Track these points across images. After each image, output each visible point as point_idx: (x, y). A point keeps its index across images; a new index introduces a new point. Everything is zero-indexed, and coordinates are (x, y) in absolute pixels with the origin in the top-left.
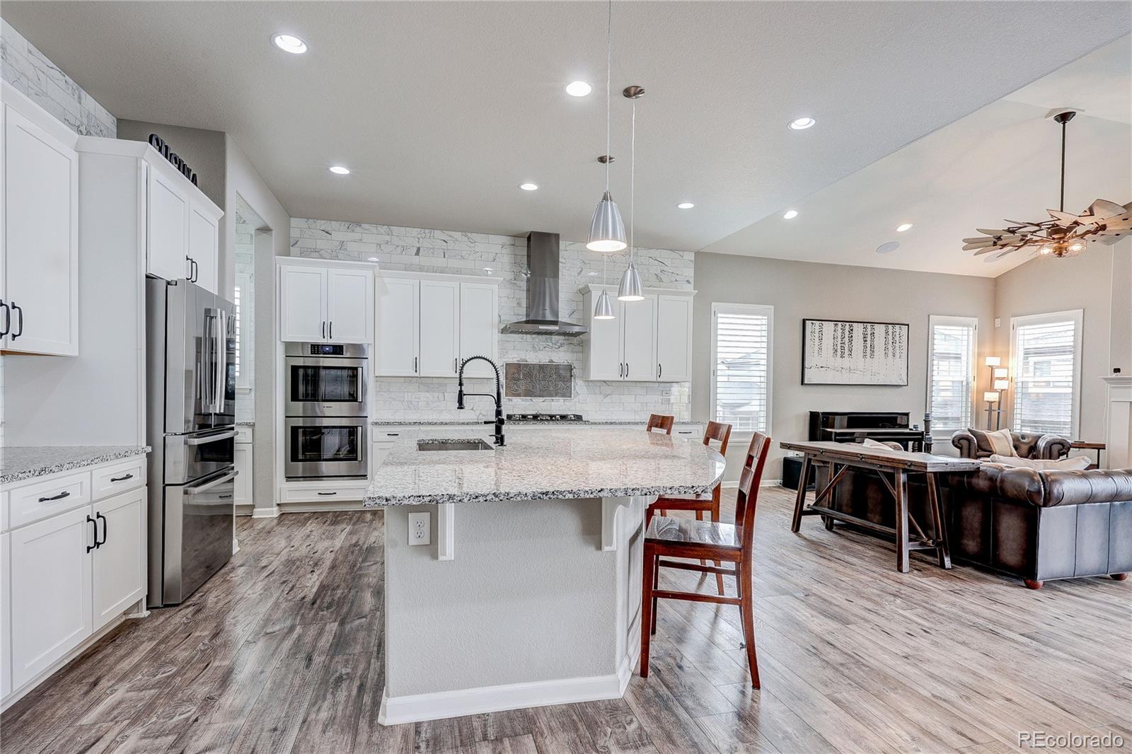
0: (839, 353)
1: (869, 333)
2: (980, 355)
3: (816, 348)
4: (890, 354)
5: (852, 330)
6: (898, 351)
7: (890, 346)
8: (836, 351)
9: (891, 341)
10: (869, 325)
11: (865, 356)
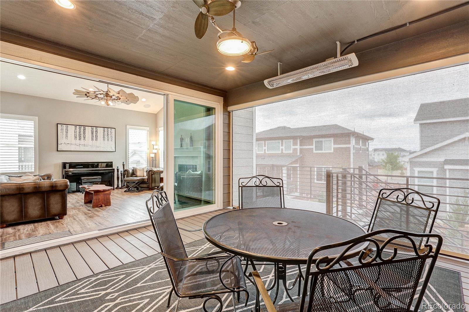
0: (78, 138)
1: (95, 131)
2: (150, 141)
3: (64, 136)
4: (106, 139)
5: (85, 129)
6: (110, 138)
7: (106, 136)
8: (76, 137)
9: (106, 134)
10: (94, 128)
11: (92, 140)
